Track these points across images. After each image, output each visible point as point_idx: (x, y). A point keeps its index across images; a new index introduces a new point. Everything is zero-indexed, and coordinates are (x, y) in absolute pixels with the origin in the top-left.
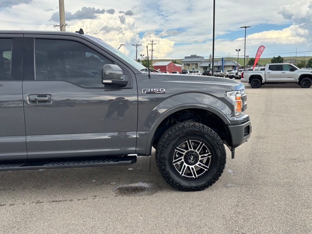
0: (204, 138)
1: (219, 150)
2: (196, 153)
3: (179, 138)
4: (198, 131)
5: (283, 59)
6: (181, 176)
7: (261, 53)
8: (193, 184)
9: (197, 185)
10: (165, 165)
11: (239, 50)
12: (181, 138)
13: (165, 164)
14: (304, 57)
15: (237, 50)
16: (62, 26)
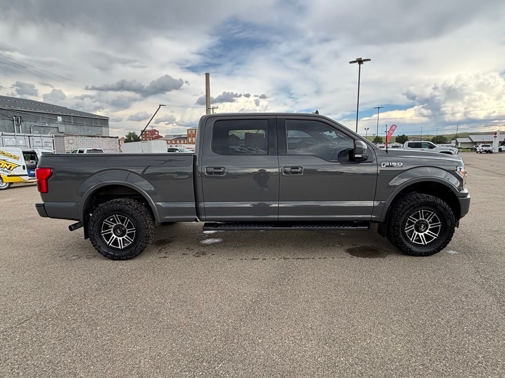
0: (437, 208)
1: (449, 220)
2: (426, 222)
3: (413, 208)
4: (431, 202)
5: (407, 137)
6: (412, 242)
7: (393, 131)
8: (424, 250)
9: (427, 251)
10: (399, 233)
11: (368, 129)
12: (415, 208)
13: (399, 231)
14: (428, 136)
15: (365, 129)
16: (208, 109)
